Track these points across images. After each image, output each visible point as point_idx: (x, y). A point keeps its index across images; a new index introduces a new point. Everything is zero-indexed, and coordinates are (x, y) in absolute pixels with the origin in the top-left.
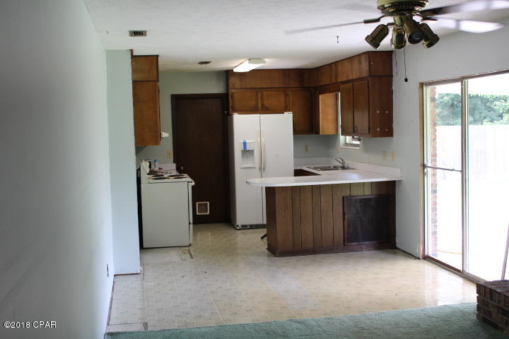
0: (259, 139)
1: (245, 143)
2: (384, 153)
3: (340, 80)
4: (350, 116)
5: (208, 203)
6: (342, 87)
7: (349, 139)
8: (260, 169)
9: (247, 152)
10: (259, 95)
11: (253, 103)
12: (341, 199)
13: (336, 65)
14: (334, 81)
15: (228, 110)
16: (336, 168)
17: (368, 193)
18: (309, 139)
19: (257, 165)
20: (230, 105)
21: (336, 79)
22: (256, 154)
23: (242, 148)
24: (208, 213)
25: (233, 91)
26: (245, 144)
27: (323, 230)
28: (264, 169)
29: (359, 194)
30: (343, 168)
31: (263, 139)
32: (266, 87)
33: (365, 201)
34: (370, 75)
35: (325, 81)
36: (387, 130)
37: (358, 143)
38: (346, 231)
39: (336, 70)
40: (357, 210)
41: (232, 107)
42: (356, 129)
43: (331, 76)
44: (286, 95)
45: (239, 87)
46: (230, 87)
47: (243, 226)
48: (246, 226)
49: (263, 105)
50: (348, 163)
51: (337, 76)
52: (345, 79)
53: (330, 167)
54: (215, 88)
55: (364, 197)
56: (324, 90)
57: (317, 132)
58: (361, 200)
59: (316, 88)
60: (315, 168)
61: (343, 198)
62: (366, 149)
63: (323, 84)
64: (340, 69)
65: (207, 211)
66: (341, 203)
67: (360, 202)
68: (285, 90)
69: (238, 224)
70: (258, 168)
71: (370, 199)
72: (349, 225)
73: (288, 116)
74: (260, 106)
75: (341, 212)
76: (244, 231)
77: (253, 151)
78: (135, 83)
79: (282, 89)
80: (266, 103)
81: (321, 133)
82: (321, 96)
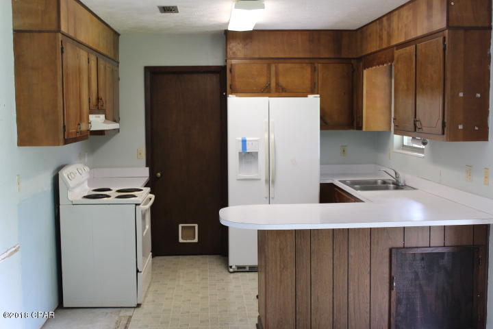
0: (266, 136)
1: (244, 142)
2: (469, 169)
3: (394, 43)
5: (196, 226)
6: (397, 53)
7: (407, 140)
8: (268, 181)
9: (248, 156)
10: (273, 68)
11: (262, 81)
12: (387, 253)
13: (388, 20)
14: (384, 46)
15: (226, 92)
16: (384, 185)
17: (437, 241)
18: (346, 137)
19: (262, 175)
20: (229, 83)
21: (389, 42)
22: (262, 158)
23: (240, 149)
24: (196, 240)
25: (234, 62)
27: (351, 306)
28: (273, 182)
29: (421, 244)
30: (398, 186)
31: (272, 136)
32: (283, 57)
33: (431, 259)
34: (448, 27)
35: (372, 47)
36: (476, 128)
37: (423, 147)
39: (389, 26)
40: (416, 274)
41: (231, 85)
42: (418, 124)
43: (381, 37)
44: (314, 70)
45: (242, 56)
46: (229, 56)
47: (239, 267)
48: (244, 267)
49: (277, 84)
50: (404, 177)
51: (390, 36)
52: (402, 40)
53: (376, 182)
54: (210, 58)
55: (429, 250)
56: (369, 61)
57: (360, 127)
58: (424, 257)
59: (359, 59)
60: (353, 184)
61: (391, 250)
62: (435, 158)
64: (394, 25)
65: (194, 238)
66: (387, 260)
67: (423, 259)
68: (312, 61)
69: (230, 264)
70: (263, 178)
71: (441, 255)
72: (399, 302)
73: (313, 101)
74: (273, 84)
75: (387, 276)
76: (239, 274)
77: (257, 153)
79: (307, 61)
80: (282, 81)
81: (364, 129)
82: (365, 72)
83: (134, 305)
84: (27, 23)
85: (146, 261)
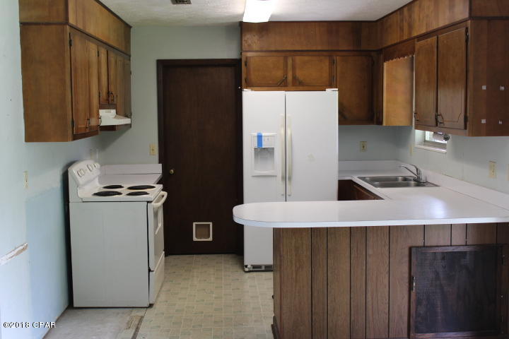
0: (283, 132)
2: (493, 165)
3: (415, 34)
4: (432, 96)
5: (211, 224)
6: (418, 44)
7: (429, 135)
8: (284, 178)
9: (263, 152)
10: (290, 61)
11: (279, 74)
12: (406, 252)
14: (405, 38)
15: (241, 86)
17: (458, 239)
19: (279, 172)
20: (244, 76)
21: (410, 33)
22: (278, 154)
23: (256, 145)
24: (210, 239)
25: (249, 54)
26: (260, 137)
27: (369, 307)
28: (290, 178)
29: (442, 243)
30: (419, 183)
31: (289, 132)
32: (300, 49)
33: (452, 258)
34: (471, 17)
35: (393, 38)
36: (500, 123)
37: (444, 142)
38: (413, 311)
39: (410, 17)
40: (437, 274)
42: (440, 119)
43: (402, 29)
44: (332, 63)
45: (257, 48)
47: (254, 267)
48: (260, 267)
49: (294, 78)
50: (426, 174)
51: (411, 27)
52: (423, 31)
54: (224, 51)
55: (450, 249)
56: (389, 53)
57: (380, 122)
58: (445, 256)
59: (380, 51)
60: (372, 181)
61: (410, 249)
62: (458, 154)
63: (389, 44)
64: (415, 16)
65: (209, 237)
66: (407, 259)
67: (443, 258)
68: (330, 54)
69: (245, 264)
70: (280, 175)
71: (463, 254)
72: (419, 302)
73: (332, 95)
74: (290, 78)
75: (407, 275)
76: (255, 274)
77: (272, 149)
78: (24, 25)
79: (325, 53)
80: (299, 74)
81: (384, 124)
82: (385, 64)
83: (146, 305)
84: (35, 15)
85: (159, 261)
